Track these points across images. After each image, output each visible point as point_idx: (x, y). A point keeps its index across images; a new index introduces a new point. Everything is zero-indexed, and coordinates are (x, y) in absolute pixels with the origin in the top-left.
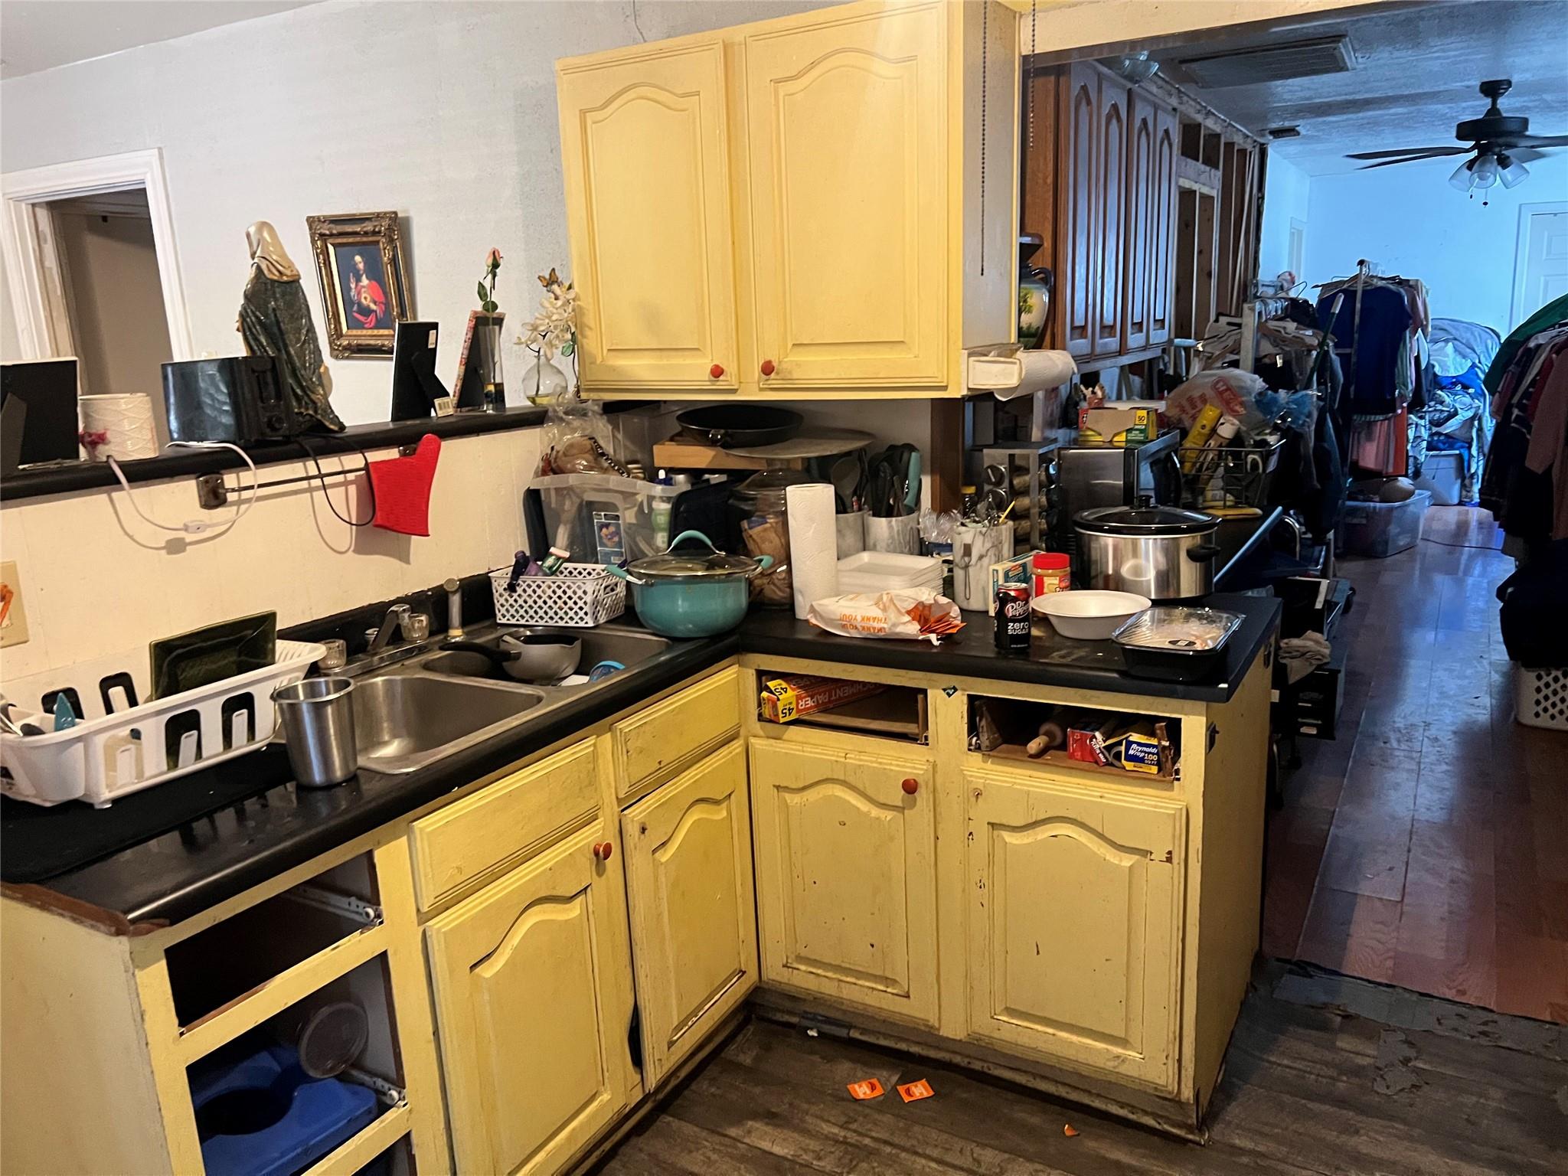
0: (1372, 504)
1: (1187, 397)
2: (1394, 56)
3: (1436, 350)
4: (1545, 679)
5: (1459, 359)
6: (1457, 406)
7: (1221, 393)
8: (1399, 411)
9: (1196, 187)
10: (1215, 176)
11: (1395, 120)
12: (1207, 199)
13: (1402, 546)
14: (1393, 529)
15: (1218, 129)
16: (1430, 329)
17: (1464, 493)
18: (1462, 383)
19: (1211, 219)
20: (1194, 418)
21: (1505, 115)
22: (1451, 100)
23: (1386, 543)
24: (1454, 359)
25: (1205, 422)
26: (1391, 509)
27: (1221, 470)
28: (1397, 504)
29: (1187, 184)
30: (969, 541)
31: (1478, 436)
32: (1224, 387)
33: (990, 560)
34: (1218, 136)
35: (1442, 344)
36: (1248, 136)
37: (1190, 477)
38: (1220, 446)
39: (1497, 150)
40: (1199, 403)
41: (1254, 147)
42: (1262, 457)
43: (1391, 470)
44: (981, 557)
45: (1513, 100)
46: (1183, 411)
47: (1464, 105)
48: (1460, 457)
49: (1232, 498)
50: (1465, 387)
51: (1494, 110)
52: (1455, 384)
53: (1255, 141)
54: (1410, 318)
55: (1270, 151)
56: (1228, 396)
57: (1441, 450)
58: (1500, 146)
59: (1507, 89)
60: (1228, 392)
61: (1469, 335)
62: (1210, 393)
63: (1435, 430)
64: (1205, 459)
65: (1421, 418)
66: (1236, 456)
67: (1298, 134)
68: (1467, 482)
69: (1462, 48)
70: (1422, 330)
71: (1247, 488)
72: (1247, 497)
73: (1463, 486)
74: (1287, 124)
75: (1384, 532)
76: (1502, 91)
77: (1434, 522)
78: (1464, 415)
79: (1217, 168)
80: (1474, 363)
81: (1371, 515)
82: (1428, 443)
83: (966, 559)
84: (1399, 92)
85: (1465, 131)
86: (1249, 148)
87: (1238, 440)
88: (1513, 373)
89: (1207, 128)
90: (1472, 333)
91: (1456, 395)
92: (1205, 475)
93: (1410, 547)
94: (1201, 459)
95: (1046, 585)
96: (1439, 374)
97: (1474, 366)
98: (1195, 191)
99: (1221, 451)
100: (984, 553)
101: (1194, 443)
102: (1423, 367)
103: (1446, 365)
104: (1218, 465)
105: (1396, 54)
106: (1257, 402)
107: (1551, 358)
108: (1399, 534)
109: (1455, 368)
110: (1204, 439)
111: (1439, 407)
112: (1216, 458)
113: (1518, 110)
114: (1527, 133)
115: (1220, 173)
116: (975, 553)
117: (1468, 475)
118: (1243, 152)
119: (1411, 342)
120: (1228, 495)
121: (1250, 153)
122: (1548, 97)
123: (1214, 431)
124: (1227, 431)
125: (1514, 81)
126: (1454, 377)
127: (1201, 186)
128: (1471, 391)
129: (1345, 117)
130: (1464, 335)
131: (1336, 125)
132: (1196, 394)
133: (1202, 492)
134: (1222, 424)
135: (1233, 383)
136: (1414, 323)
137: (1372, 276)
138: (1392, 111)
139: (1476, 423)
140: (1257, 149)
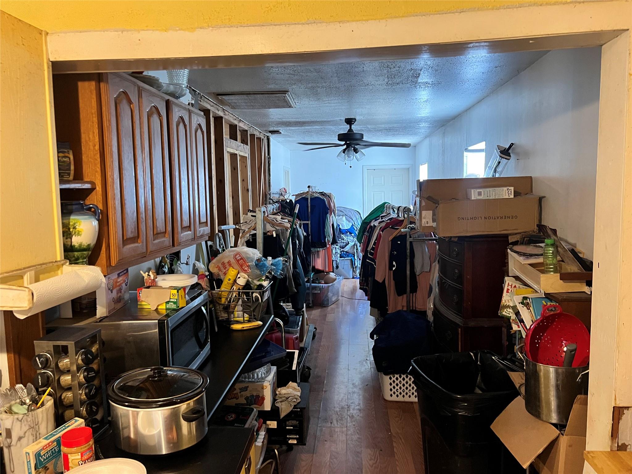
0: (321, 285)
1: (222, 262)
2: (310, 103)
3: (339, 219)
4: (393, 379)
5: (347, 222)
6: (349, 240)
7: (238, 261)
8: (328, 246)
9: (236, 152)
10: (246, 148)
11: (316, 131)
12: (243, 158)
13: (333, 301)
14: (330, 294)
15: (246, 128)
16: (336, 212)
17: (354, 274)
18: (350, 232)
19: (246, 166)
20: (225, 274)
21: (355, 132)
22: (335, 125)
23: (328, 300)
24: (346, 222)
25: (230, 277)
26: (329, 286)
27: (240, 302)
28: (330, 284)
29: (232, 151)
30: (9, 427)
31: (357, 252)
32: (240, 258)
33: (28, 440)
34: (247, 131)
35: (341, 217)
36: (261, 132)
37: (225, 305)
38: (239, 289)
39: (353, 146)
40: (227, 266)
41: (264, 137)
42: (260, 294)
43: (327, 270)
44: (20, 439)
45: (357, 127)
46: (220, 270)
47: (340, 127)
48: (351, 260)
49: (247, 316)
50: (351, 233)
51: (350, 130)
52: (347, 232)
53: (264, 135)
54: (329, 209)
55: (271, 139)
56: (241, 262)
57: (345, 258)
58: (354, 144)
59: (355, 122)
60: (242, 260)
61: (350, 213)
62: (233, 261)
63: (342, 250)
64: (232, 296)
65: (337, 245)
66: (247, 294)
67: (281, 133)
68: (355, 269)
69: (336, 103)
70: (334, 213)
71: (254, 311)
72: (254, 315)
73: (353, 271)
74: (275, 129)
75: (327, 296)
76: (353, 122)
77: (345, 287)
78: (351, 244)
79: (247, 144)
80: (353, 224)
81: (321, 289)
82: (340, 255)
83: (8, 440)
84: (315, 120)
85: (341, 137)
86: (262, 137)
87: (248, 286)
88: (367, 236)
89: (240, 127)
90: (351, 213)
91: (348, 236)
92: (232, 304)
93: (337, 300)
94: (230, 296)
95: (70, 461)
96: (341, 228)
97: (353, 225)
98: (237, 154)
99: (239, 292)
100: (22, 435)
101: (226, 288)
102: (335, 228)
103: (343, 225)
104: (239, 299)
105: (311, 103)
106: (256, 265)
107: (380, 234)
108: (332, 296)
109: (347, 226)
110: (230, 286)
111: (342, 241)
112: (237, 295)
113: (360, 131)
114: (363, 140)
115: (249, 147)
116: (15, 435)
117: (355, 267)
118: (259, 139)
119: (330, 219)
120: (245, 314)
121: (263, 139)
122: (369, 127)
123: (235, 281)
124: (241, 282)
125: (357, 118)
126: (346, 230)
127: (240, 152)
128: (353, 235)
129: (297, 128)
130: (348, 213)
131: (294, 131)
132: (226, 261)
133: (233, 312)
134: (239, 278)
135: (244, 256)
136: (330, 211)
137: (314, 192)
138: (314, 127)
139: (355, 247)
140: (266, 138)
